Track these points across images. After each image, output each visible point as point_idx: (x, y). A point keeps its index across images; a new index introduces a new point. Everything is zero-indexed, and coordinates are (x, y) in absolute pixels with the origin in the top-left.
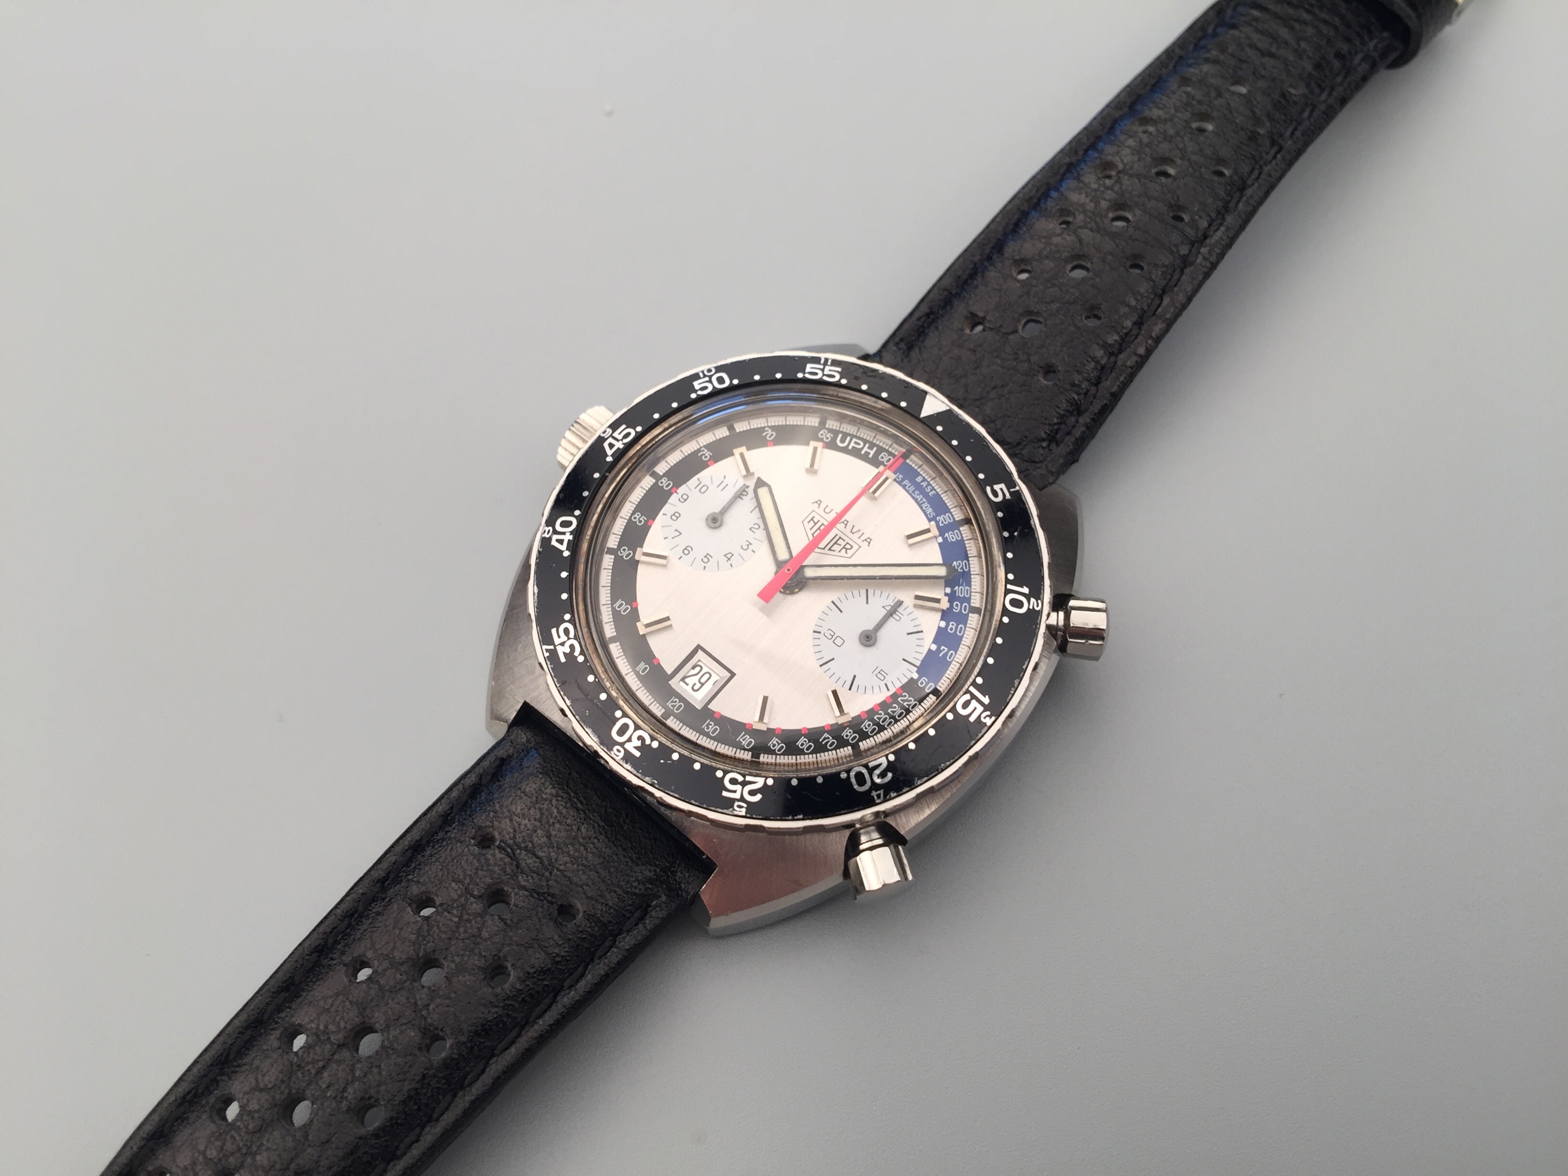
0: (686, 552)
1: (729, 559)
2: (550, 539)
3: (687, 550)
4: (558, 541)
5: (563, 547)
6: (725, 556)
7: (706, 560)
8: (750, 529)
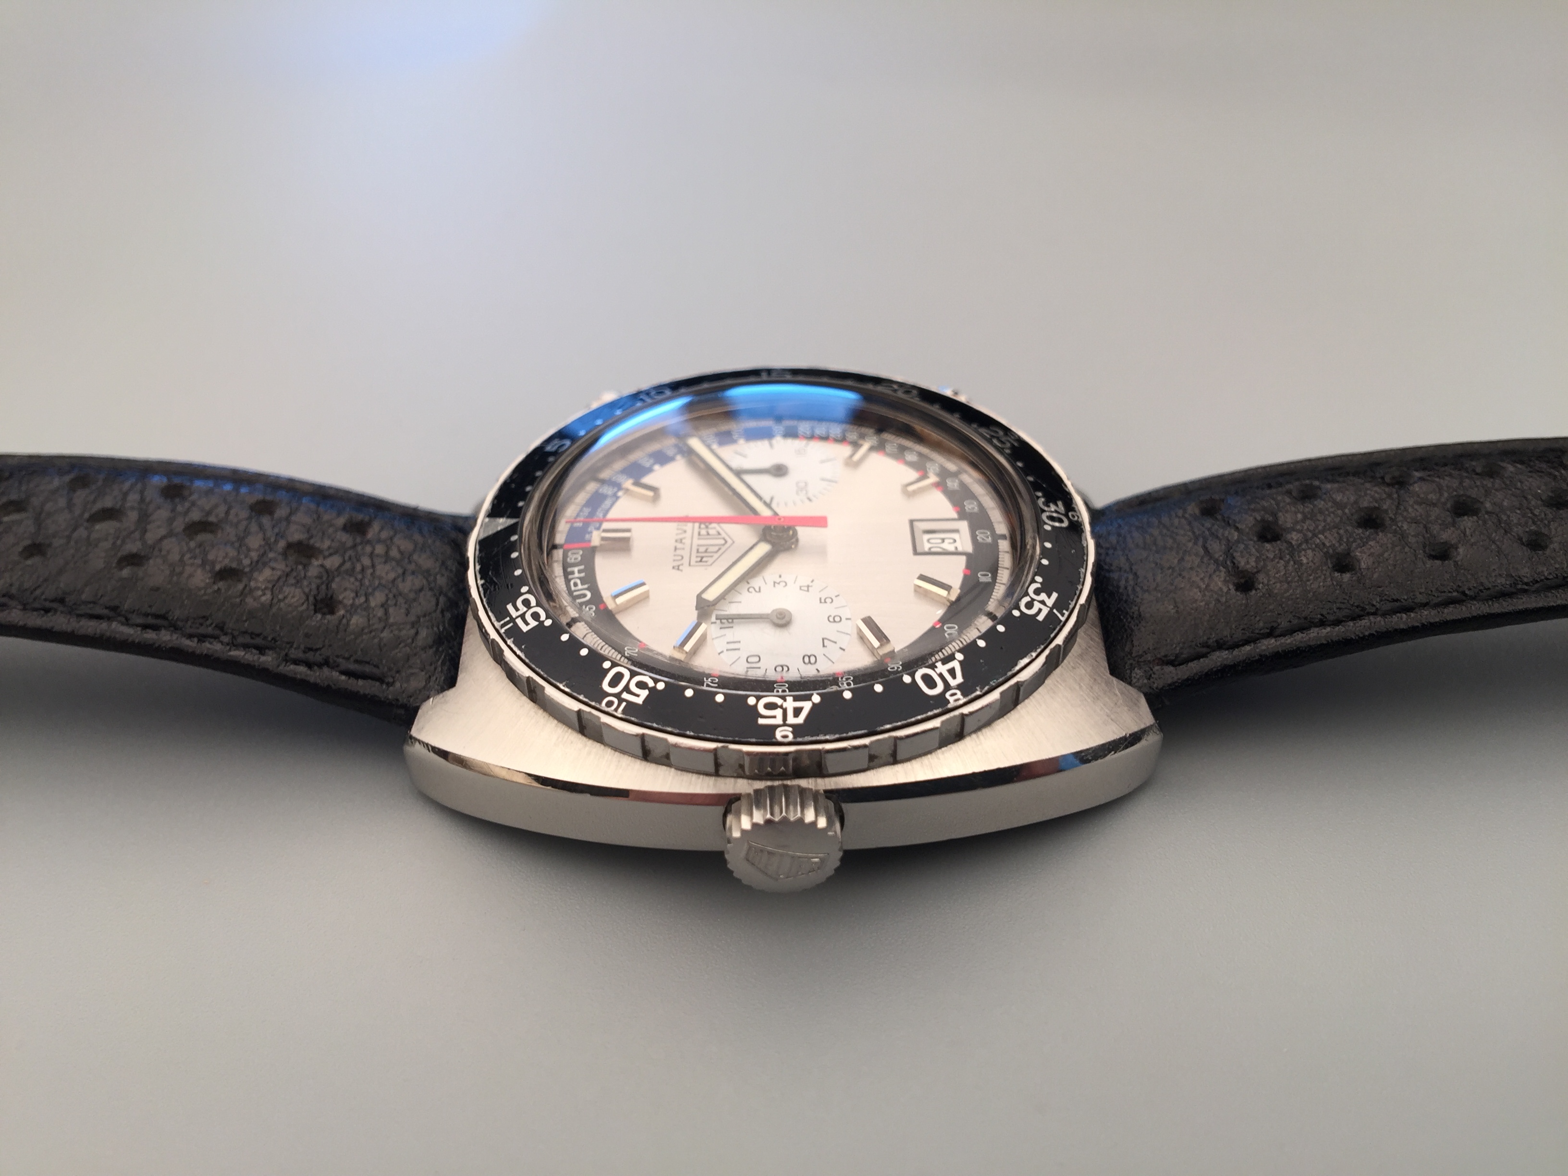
0: (837, 619)
1: (808, 586)
2: (959, 687)
3: (834, 620)
4: (954, 676)
5: (955, 664)
6: (808, 591)
7: (829, 600)
8: (760, 591)
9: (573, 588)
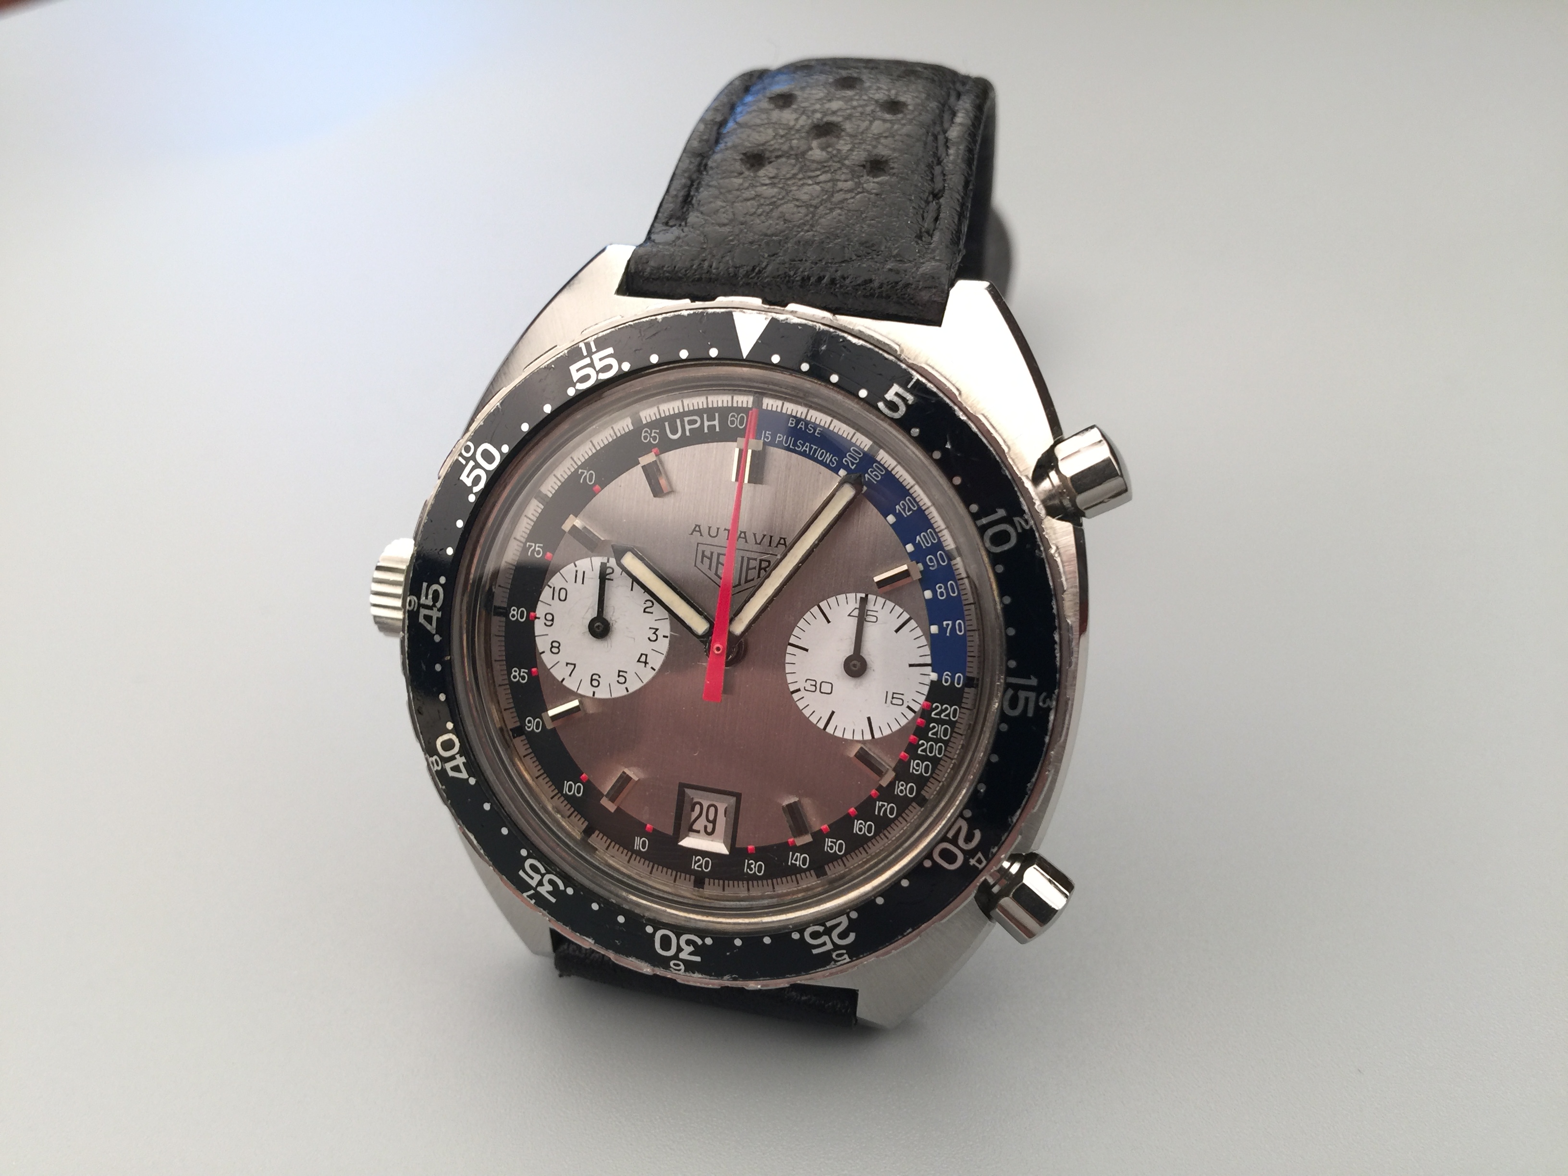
1: (646, 663)
2: (443, 770)
4: (453, 769)
5: (464, 775)
6: (638, 661)
7: (622, 680)
8: (644, 612)
9: (686, 419)
